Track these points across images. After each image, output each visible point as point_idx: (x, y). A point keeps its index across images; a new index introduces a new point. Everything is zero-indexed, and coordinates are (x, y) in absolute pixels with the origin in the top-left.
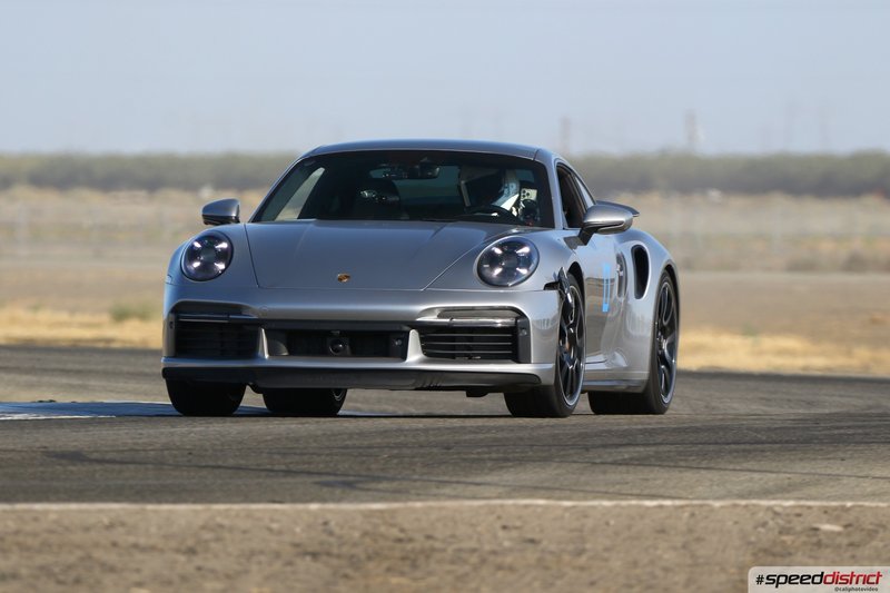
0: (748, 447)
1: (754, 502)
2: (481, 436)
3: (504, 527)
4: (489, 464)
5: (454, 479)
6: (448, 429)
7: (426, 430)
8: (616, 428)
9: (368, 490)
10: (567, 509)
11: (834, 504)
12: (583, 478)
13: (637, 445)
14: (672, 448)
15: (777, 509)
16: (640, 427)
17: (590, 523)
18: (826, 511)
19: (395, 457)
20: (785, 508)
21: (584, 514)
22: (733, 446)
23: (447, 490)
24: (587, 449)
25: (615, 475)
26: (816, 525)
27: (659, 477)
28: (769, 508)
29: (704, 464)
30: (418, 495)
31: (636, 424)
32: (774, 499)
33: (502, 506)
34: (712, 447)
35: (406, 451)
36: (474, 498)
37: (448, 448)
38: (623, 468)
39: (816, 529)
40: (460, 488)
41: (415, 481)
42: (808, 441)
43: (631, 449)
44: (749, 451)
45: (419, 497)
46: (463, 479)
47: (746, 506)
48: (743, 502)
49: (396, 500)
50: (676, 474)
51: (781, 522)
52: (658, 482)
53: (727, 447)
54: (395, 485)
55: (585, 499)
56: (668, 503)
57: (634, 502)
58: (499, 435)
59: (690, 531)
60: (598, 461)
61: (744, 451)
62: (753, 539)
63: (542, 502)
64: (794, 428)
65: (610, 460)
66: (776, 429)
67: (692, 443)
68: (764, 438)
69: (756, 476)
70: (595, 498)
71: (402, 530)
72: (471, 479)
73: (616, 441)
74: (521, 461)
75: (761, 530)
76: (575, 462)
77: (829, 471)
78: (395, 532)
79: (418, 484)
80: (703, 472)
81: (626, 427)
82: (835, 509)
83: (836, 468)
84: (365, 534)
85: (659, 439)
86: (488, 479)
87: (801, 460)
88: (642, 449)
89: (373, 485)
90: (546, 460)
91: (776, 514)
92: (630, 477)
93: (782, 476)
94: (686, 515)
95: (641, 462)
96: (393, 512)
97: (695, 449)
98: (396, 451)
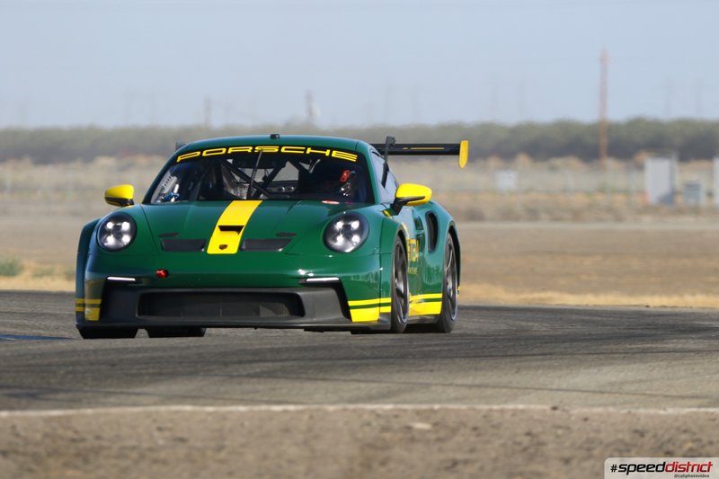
0: (355, 362)
1: (361, 406)
2: (140, 355)
3: (160, 429)
4: (147, 378)
5: (119, 390)
6: (113, 349)
7: (95, 351)
8: (249, 348)
9: (48, 400)
10: (210, 414)
11: (425, 407)
12: (223, 389)
13: (266, 361)
14: (295, 363)
15: (380, 412)
16: (269, 346)
17: (228, 425)
18: (418, 412)
19: (70, 372)
20: (385, 411)
21: (224, 417)
22: (345, 362)
23: (113, 399)
24: (226, 364)
25: (249, 385)
26: (411, 424)
27: (284, 387)
28: (373, 412)
29: (321, 376)
30: (89, 403)
31: (266, 344)
32: (377, 403)
33: (157, 412)
34: (327, 363)
35: (79, 368)
36: (134, 405)
37: (113, 365)
38: (255, 380)
39: (409, 428)
40: (123, 398)
41: (87, 392)
42: (404, 357)
43: (261, 364)
44: (357, 366)
45: (89, 405)
46: (125, 390)
47: (354, 411)
48: (352, 407)
49: (71, 408)
50: (298, 384)
51: (382, 422)
52: (284, 391)
53: (339, 362)
54: (70, 395)
55: (225, 405)
56: (291, 408)
57: (264, 407)
58: (156, 354)
59: (310, 430)
60: (235, 374)
61: (352, 365)
62: (360, 435)
63: (188, 408)
64: (393, 346)
65: (244, 373)
66: (378, 347)
67: (311, 359)
68: (368, 354)
69: (362, 385)
70: (232, 404)
71: (76, 432)
72: (131, 390)
73: (250, 358)
74: (173, 375)
75: (367, 429)
76: (216, 375)
77: (421, 381)
78: (70, 434)
79: (89, 395)
80: (320, 383)
81: (257, 347)
82: (425, 411)
83: (425, 378)
84: (46, 435)
85: (285, 356)
86: (146, 389)
87: (398, 372)
88: (270, 364)
89: (52, 396)
90: (192, 374)
91: (378, 416)
92: (261, 387)
93: (384, 385)
94: (306, 417)
95: (270, 375)
96: (68, 418)
97: (313, 363)
98: (70, 368)
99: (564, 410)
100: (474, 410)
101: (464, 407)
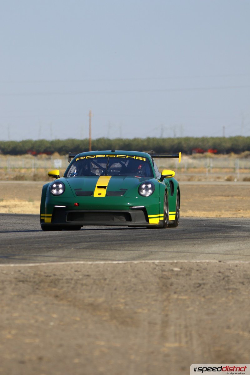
11: (171, 261)
47: (145, 263)
56: (121, 262)
57: (110, 262)
63: (82, 262)
70: (97, 261)
99: (224, 262)
100: (190, 262)
101: (186, 261)
